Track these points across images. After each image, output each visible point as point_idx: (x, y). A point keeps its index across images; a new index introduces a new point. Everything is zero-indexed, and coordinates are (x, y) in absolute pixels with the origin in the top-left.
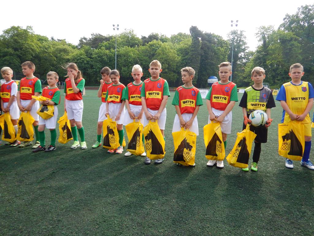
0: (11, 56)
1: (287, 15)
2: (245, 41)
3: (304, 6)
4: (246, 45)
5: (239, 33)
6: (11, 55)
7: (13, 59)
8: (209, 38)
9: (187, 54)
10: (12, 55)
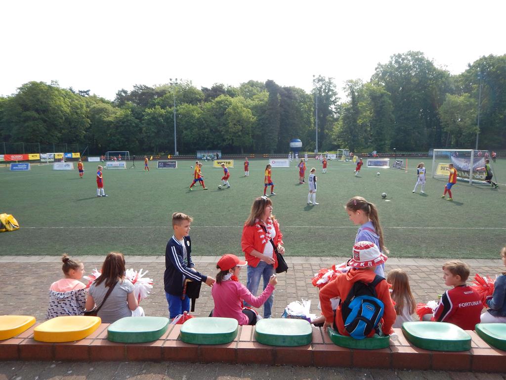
0: (36, 122)
1: (379, 64)
2: (335, 90)
3: (397, 54)
4: (336, 96)
5: (327, 80)
6: (34, 119)
7: (38, 125)
8: (289, 94)
9: (264, 112)
10: (36, 120)
